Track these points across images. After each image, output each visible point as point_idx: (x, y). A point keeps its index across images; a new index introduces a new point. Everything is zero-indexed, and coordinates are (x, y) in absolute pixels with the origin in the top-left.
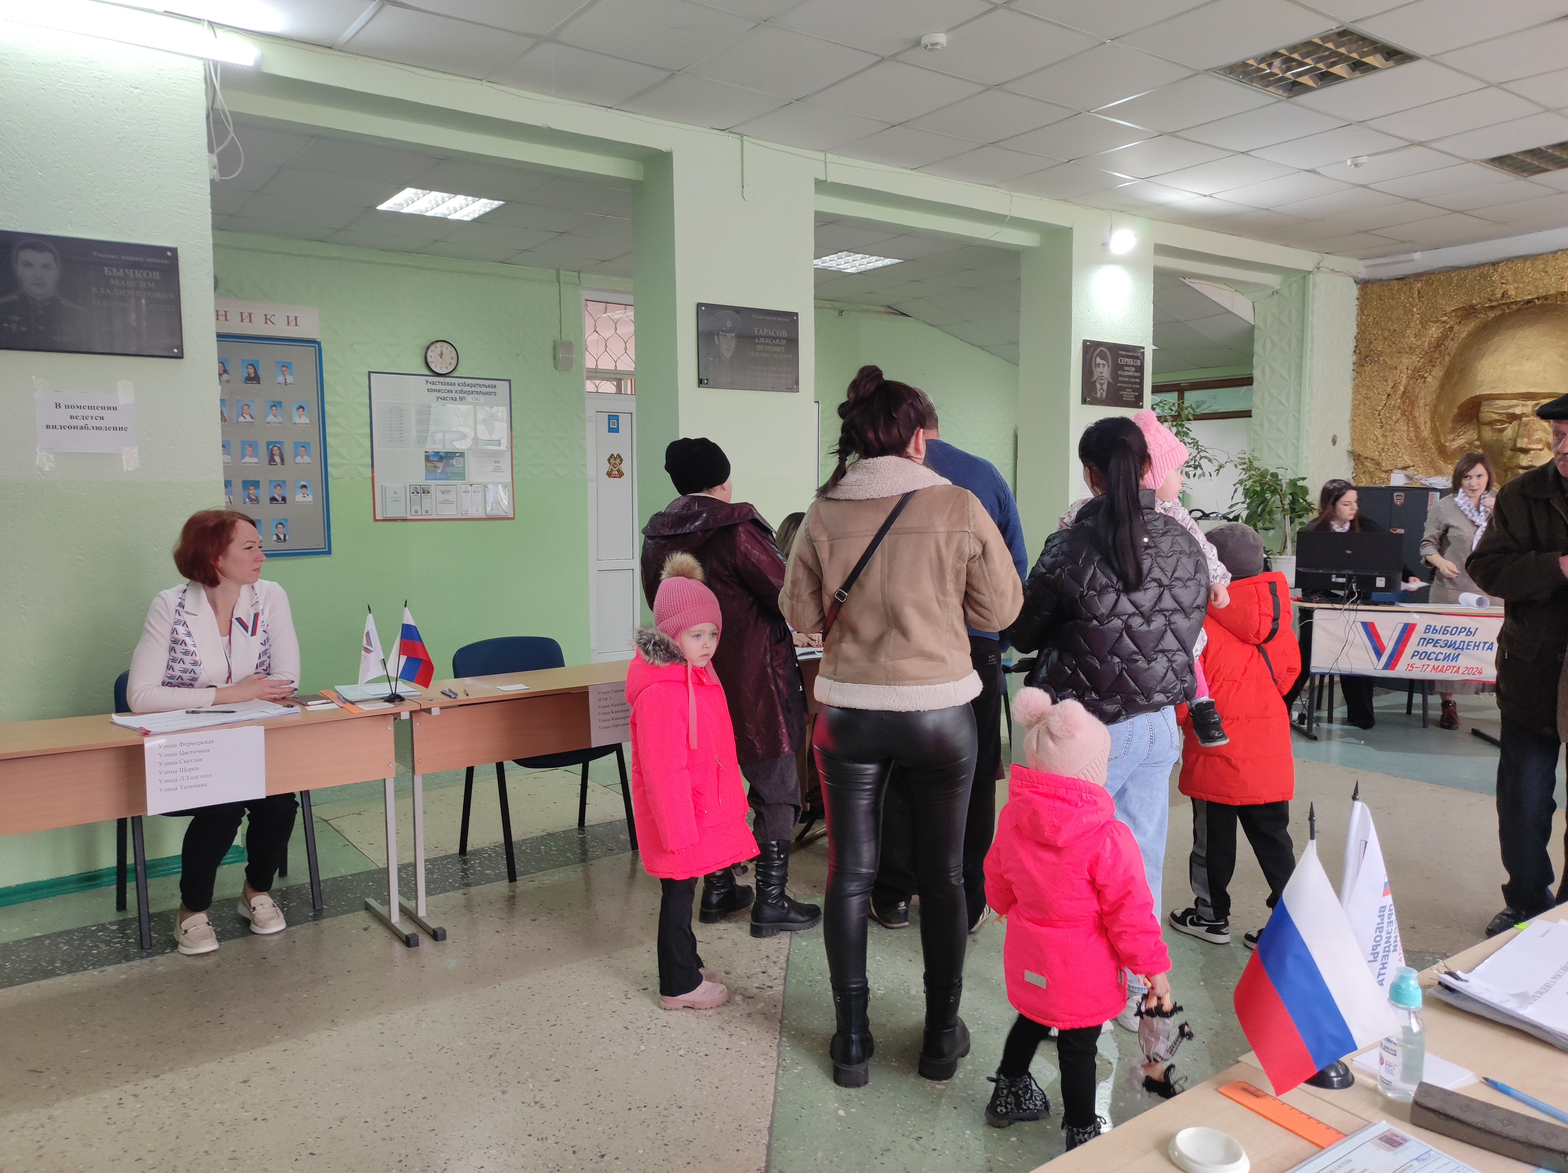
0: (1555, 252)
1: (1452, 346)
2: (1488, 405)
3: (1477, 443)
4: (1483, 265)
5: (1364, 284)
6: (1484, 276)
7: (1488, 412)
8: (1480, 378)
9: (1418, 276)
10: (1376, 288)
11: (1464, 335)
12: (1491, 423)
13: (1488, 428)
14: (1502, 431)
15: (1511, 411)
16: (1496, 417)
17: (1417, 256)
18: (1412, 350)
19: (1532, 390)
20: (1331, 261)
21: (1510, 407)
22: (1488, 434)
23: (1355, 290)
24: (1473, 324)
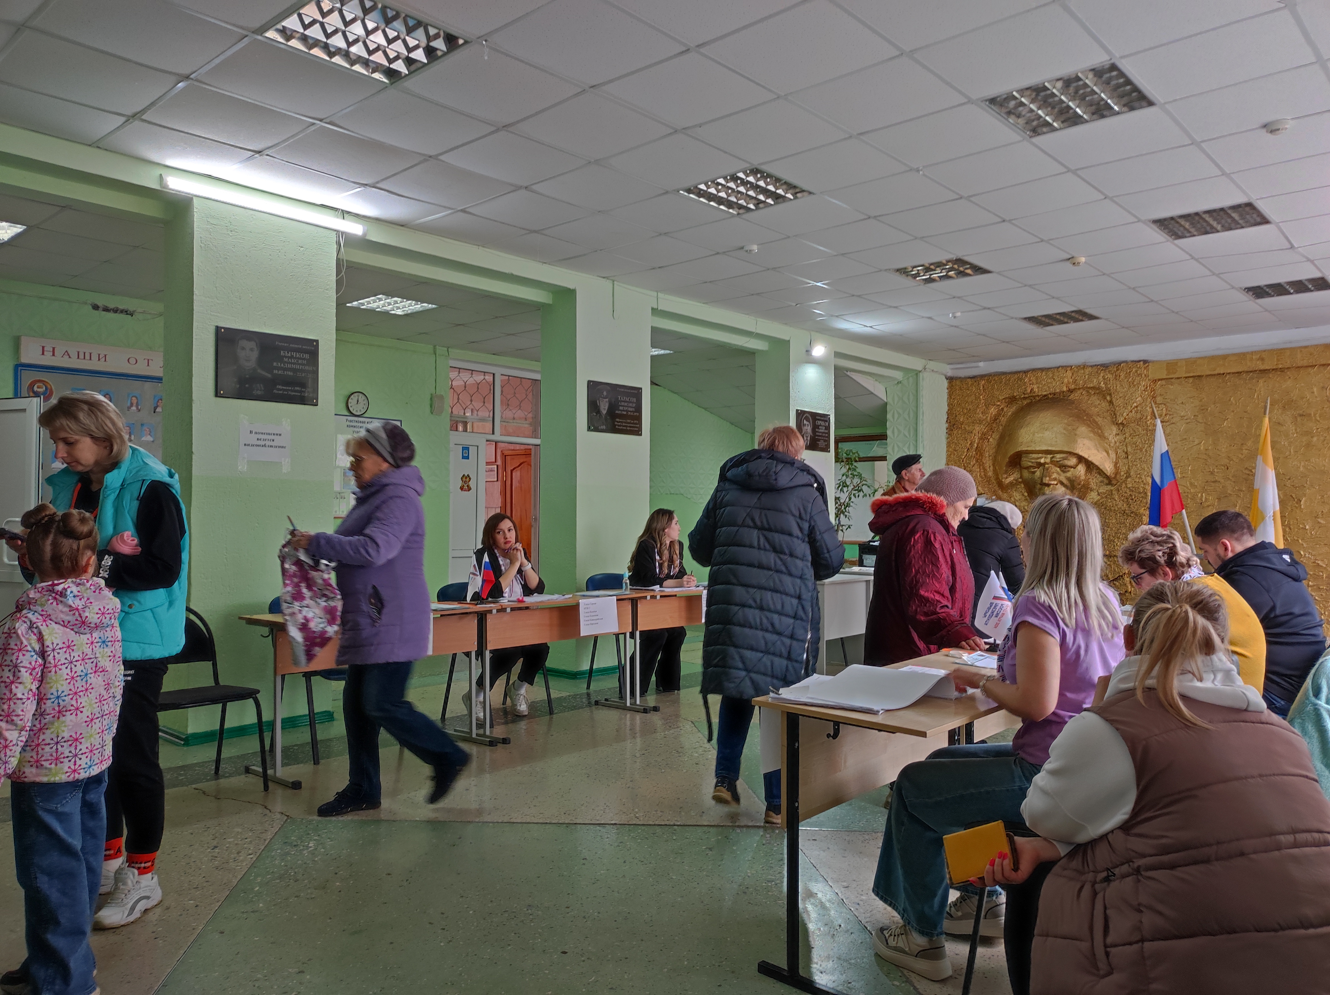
0: (1058, 368)
1: (1003, 420)
2: (1026, 457)
3: (1020, 480)
4: (1020, 372)
5: (951, 379)
6: (1020, 379)
7: (1026, 462)
8: (1020, 440)
9: (982, 377)
10: (958, 383)
11: (1010, 414)
12: (1027, 468)
13: (1026, 471)
14: (1034, 473)
15: (1038, 460)
16: (1030, 464)
17: (981, 364)
18: (980, 422)
19: (1050, 448)
20: (932, 365)
21: (1038, 458)
22: (1026, 474)
23: (945, 383)
24: (1014, 408)
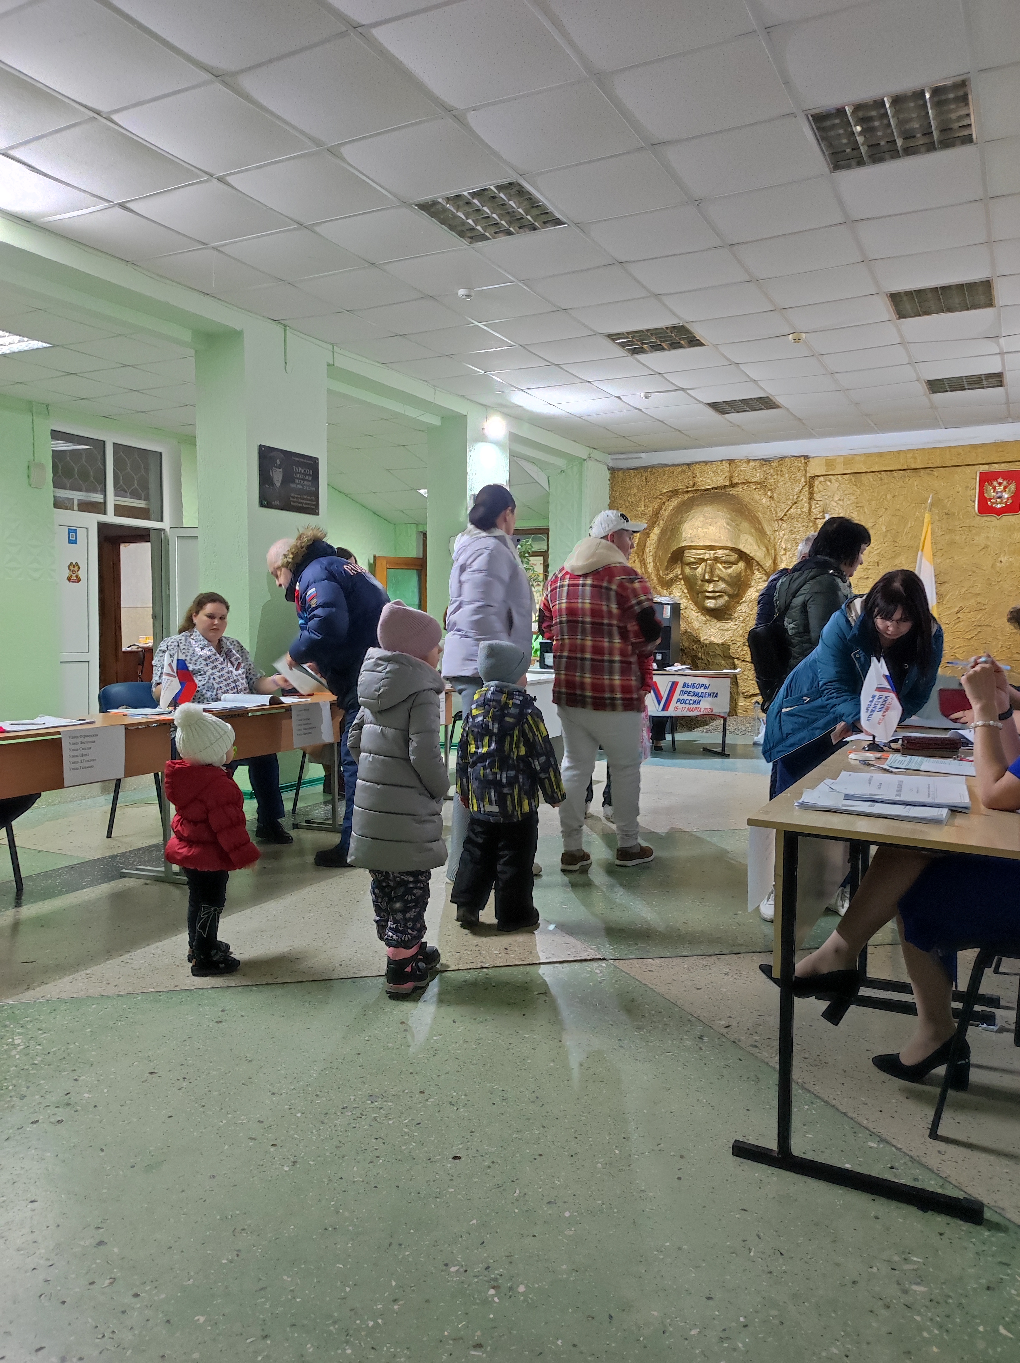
2: (688, 553)
3: (680, 577)
4: (683, 464)
5: (612, 470)
6: (683, 471)
7: (690, 556)
8: (684, 535)
9: (645, 468)
10: (620, 473)
11: (671, 508)
12: (689, 564)
13: (687, 567)
14: (696, 569)
15: (701, 556)
16: (693, 560)
17: (643, 455)
19: (713, 544)
20: (595, 455)
21: (701, 554)
22: (687, 570)
23: (607, 474)
